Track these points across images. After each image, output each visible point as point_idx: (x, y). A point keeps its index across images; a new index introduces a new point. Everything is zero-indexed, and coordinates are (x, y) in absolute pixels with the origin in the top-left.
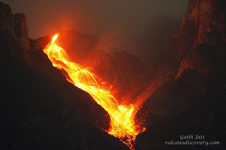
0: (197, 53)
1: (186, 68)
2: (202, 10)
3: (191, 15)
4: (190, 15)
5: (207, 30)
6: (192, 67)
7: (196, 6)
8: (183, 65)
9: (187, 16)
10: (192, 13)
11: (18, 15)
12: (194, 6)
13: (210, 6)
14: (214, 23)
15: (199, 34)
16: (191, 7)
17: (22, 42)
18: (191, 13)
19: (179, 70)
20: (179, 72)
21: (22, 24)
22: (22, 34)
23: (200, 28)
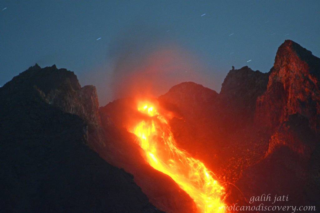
0: (289, 127)
1: (277, 143)
2: (292, 72)
3: (279, 74)
4: (276, 75)
5: (298, 97)
6: (284, 143)
7: (283, 65)
8: (273, 139)
9: (273, 76)
10: (280, 73)
11: (87, 87)
12: (282, 64)
13: (301, 68)
14: (306, 89)
15: (289, 99)
16: (278, 66)
17: (93, 119)
18: (278, 73)
19: (270, 145)
20: (270, 148)
21: (92, 97)
22: (93, 111)
23: (290, 91)
